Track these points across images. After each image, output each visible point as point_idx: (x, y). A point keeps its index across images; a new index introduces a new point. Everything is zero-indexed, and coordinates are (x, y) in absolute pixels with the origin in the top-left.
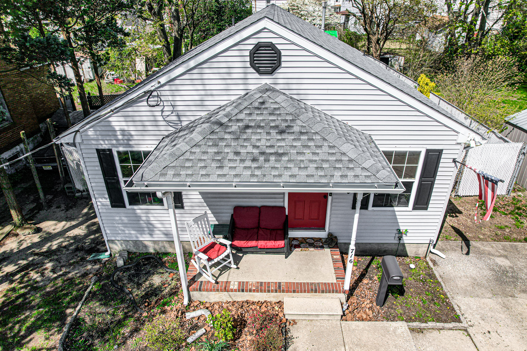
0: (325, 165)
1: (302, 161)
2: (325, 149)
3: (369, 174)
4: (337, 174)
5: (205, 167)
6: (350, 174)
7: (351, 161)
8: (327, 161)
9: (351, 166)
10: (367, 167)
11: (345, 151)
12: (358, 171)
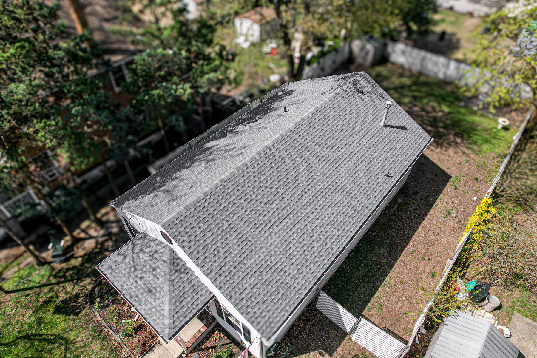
0: (153, 310)
1: (148, 300)
2: (160, 301)
3: (163, 327)
4: (154, 317)
5: (120, 277)
6: (158, 321)
7: (163, 315)
8: (156, 308)
9: (161, 318)
10: (165, 323)
11: (165, 309)
12: (160, 323)
